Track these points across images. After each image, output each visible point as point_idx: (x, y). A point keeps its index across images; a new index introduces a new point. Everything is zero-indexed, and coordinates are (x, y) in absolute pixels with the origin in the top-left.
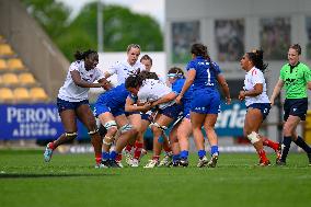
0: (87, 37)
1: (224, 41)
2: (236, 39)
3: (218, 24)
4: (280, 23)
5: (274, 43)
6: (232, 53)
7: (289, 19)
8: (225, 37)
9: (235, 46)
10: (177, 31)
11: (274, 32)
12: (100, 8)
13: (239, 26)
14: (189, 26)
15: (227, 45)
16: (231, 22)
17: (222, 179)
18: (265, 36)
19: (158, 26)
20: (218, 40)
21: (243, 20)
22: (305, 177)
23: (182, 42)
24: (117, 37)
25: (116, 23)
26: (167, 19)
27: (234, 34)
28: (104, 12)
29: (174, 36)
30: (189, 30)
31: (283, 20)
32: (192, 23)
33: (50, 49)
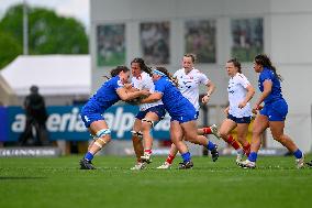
0: (13, 40)
1: (149, 44)
2: (162, 41)
3: (144, 27)
4: (205, 26)
5: (199, 46)
6: (157, 56)
7: (214, 22)
8: (150, 39)
9: (160, 49)
10: (102, 34)
11: (199, 36)
12: (25, 11)
13: (164, 29)
14: (115, 28)
15: (152, 48)
16: (157, 25)
18: (190, 39)
19: (83, 29)
20: (143, 42)
21: (168, 23)
22: (231, 180)
23: (107, 45)
24: (42, 40)
25: (42, 26)
26: (92, 22)
27: (159, 37)
28: (30, 15)
29: (99, 39)
30: (115, 33)
31: (207, 22)
32: (117, 26)
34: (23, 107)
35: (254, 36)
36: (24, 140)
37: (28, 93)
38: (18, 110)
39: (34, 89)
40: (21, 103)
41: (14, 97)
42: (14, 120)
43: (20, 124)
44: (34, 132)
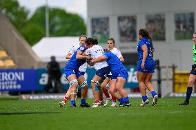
0: (39, 28)
1: (124, 30)
2: (132, 28)
3: (120, 19)
4: (158, 17)
5: (154, 30)
6: (129, 36)
7: (164, 15)
8: (125, 26)
9: (131, 32)
10: (95, 23)
11: (154, 24)
12: (47, 10)
13: (133, 20)
14: (102, 20)
15: (126, 32)
16: (128, 18)
17: (124, 114)
18: (149, 26)
19: (83, 21)
20: (120, 29)
21: (135, 16)
22: (175, 112)
23: (98, 30)
24: (57, 28)
25: (57, 19)
26: (89, 16)
27: (130, 25)
28: (50, 13)
29: (93, 27)
30: (102, 23)
31: (160, 16)
32: (104, 18)
33: (17, 36)
34: (47, 69)
35: (188, 23)
36: (47, 89)
37: (49, 60)
38: (43, 71)
39: (53, 58)
40: (45, 67)
41: (41, 63)
42: (41, 77)
43: (44, 80)
44: (53, 84)
